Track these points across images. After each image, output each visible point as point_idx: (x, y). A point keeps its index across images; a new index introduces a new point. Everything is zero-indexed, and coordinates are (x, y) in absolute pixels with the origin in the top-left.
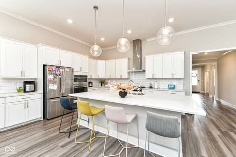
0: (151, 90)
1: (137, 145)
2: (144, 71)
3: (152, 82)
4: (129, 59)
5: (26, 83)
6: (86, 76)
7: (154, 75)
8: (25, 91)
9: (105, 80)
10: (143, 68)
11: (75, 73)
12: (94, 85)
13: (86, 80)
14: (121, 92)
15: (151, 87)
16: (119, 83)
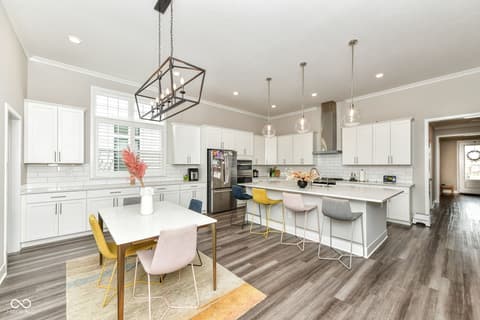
0: (353, 184)
1: (317, 241)
2: (341, 152)
3: (355, 171)
4: (315, 133)
5: (190, 170)
6: (250, 161)
7: (356, 159)
8: (190, 180)
9: (276, 166)
10: (338, 149)
11: (238, 158)
12: (260, 174)
13: (250, 167)
14: (299, 181)
15: (353, 180)
16: (297, 170)
